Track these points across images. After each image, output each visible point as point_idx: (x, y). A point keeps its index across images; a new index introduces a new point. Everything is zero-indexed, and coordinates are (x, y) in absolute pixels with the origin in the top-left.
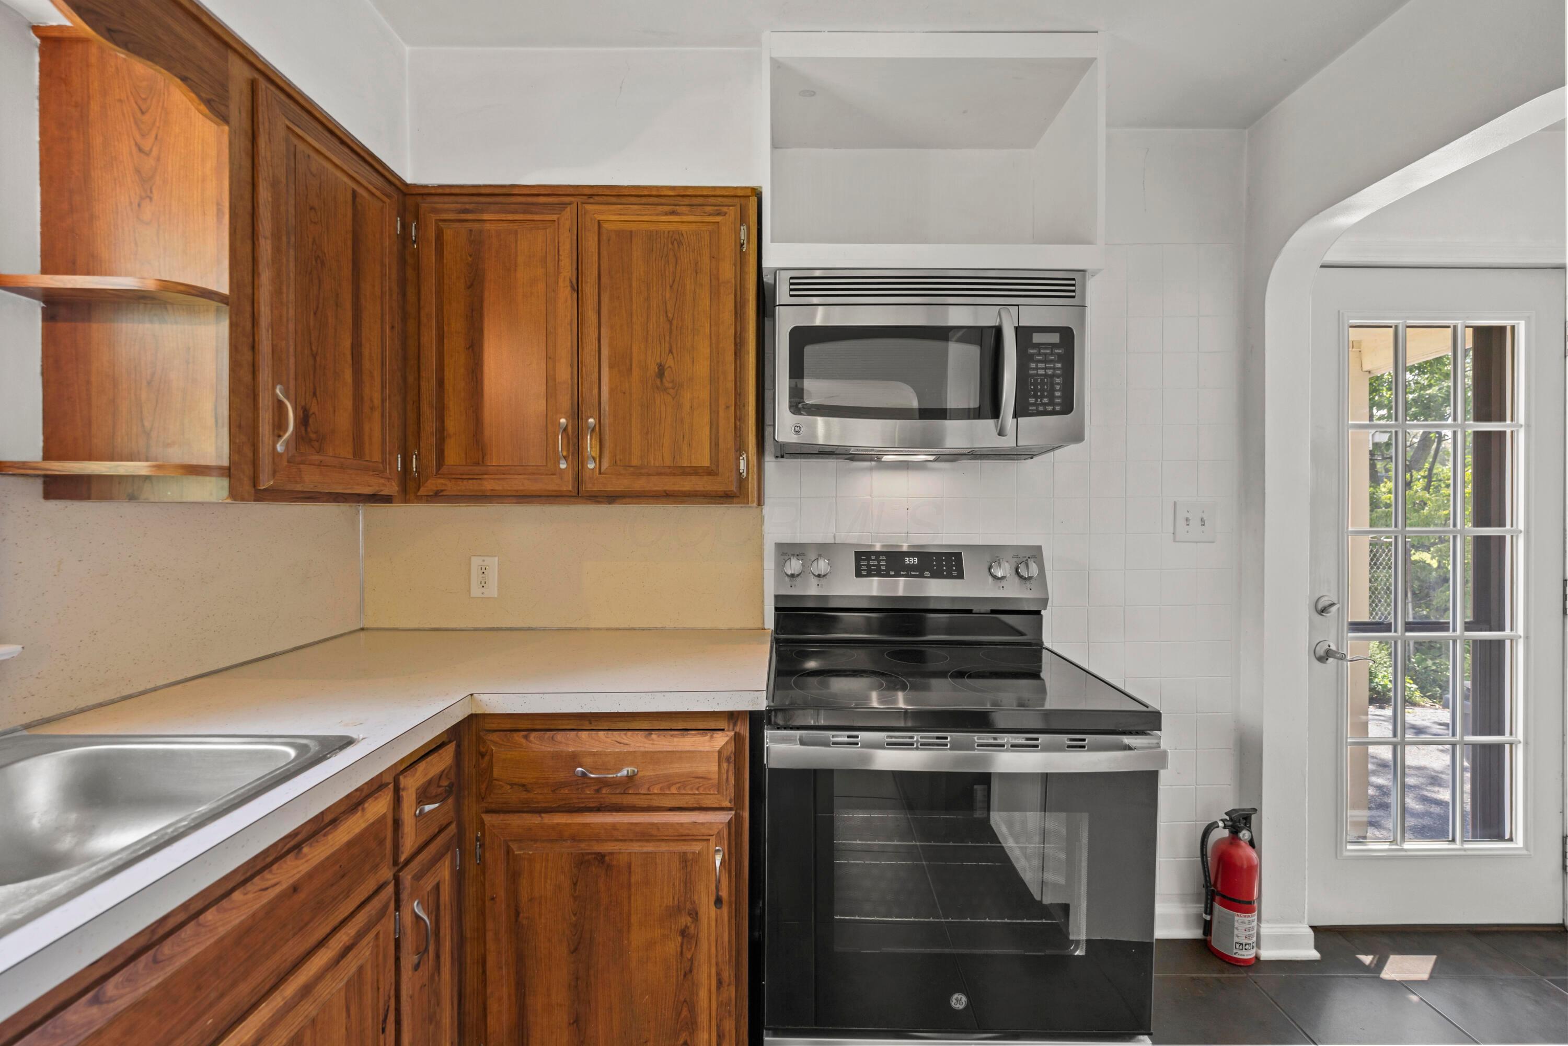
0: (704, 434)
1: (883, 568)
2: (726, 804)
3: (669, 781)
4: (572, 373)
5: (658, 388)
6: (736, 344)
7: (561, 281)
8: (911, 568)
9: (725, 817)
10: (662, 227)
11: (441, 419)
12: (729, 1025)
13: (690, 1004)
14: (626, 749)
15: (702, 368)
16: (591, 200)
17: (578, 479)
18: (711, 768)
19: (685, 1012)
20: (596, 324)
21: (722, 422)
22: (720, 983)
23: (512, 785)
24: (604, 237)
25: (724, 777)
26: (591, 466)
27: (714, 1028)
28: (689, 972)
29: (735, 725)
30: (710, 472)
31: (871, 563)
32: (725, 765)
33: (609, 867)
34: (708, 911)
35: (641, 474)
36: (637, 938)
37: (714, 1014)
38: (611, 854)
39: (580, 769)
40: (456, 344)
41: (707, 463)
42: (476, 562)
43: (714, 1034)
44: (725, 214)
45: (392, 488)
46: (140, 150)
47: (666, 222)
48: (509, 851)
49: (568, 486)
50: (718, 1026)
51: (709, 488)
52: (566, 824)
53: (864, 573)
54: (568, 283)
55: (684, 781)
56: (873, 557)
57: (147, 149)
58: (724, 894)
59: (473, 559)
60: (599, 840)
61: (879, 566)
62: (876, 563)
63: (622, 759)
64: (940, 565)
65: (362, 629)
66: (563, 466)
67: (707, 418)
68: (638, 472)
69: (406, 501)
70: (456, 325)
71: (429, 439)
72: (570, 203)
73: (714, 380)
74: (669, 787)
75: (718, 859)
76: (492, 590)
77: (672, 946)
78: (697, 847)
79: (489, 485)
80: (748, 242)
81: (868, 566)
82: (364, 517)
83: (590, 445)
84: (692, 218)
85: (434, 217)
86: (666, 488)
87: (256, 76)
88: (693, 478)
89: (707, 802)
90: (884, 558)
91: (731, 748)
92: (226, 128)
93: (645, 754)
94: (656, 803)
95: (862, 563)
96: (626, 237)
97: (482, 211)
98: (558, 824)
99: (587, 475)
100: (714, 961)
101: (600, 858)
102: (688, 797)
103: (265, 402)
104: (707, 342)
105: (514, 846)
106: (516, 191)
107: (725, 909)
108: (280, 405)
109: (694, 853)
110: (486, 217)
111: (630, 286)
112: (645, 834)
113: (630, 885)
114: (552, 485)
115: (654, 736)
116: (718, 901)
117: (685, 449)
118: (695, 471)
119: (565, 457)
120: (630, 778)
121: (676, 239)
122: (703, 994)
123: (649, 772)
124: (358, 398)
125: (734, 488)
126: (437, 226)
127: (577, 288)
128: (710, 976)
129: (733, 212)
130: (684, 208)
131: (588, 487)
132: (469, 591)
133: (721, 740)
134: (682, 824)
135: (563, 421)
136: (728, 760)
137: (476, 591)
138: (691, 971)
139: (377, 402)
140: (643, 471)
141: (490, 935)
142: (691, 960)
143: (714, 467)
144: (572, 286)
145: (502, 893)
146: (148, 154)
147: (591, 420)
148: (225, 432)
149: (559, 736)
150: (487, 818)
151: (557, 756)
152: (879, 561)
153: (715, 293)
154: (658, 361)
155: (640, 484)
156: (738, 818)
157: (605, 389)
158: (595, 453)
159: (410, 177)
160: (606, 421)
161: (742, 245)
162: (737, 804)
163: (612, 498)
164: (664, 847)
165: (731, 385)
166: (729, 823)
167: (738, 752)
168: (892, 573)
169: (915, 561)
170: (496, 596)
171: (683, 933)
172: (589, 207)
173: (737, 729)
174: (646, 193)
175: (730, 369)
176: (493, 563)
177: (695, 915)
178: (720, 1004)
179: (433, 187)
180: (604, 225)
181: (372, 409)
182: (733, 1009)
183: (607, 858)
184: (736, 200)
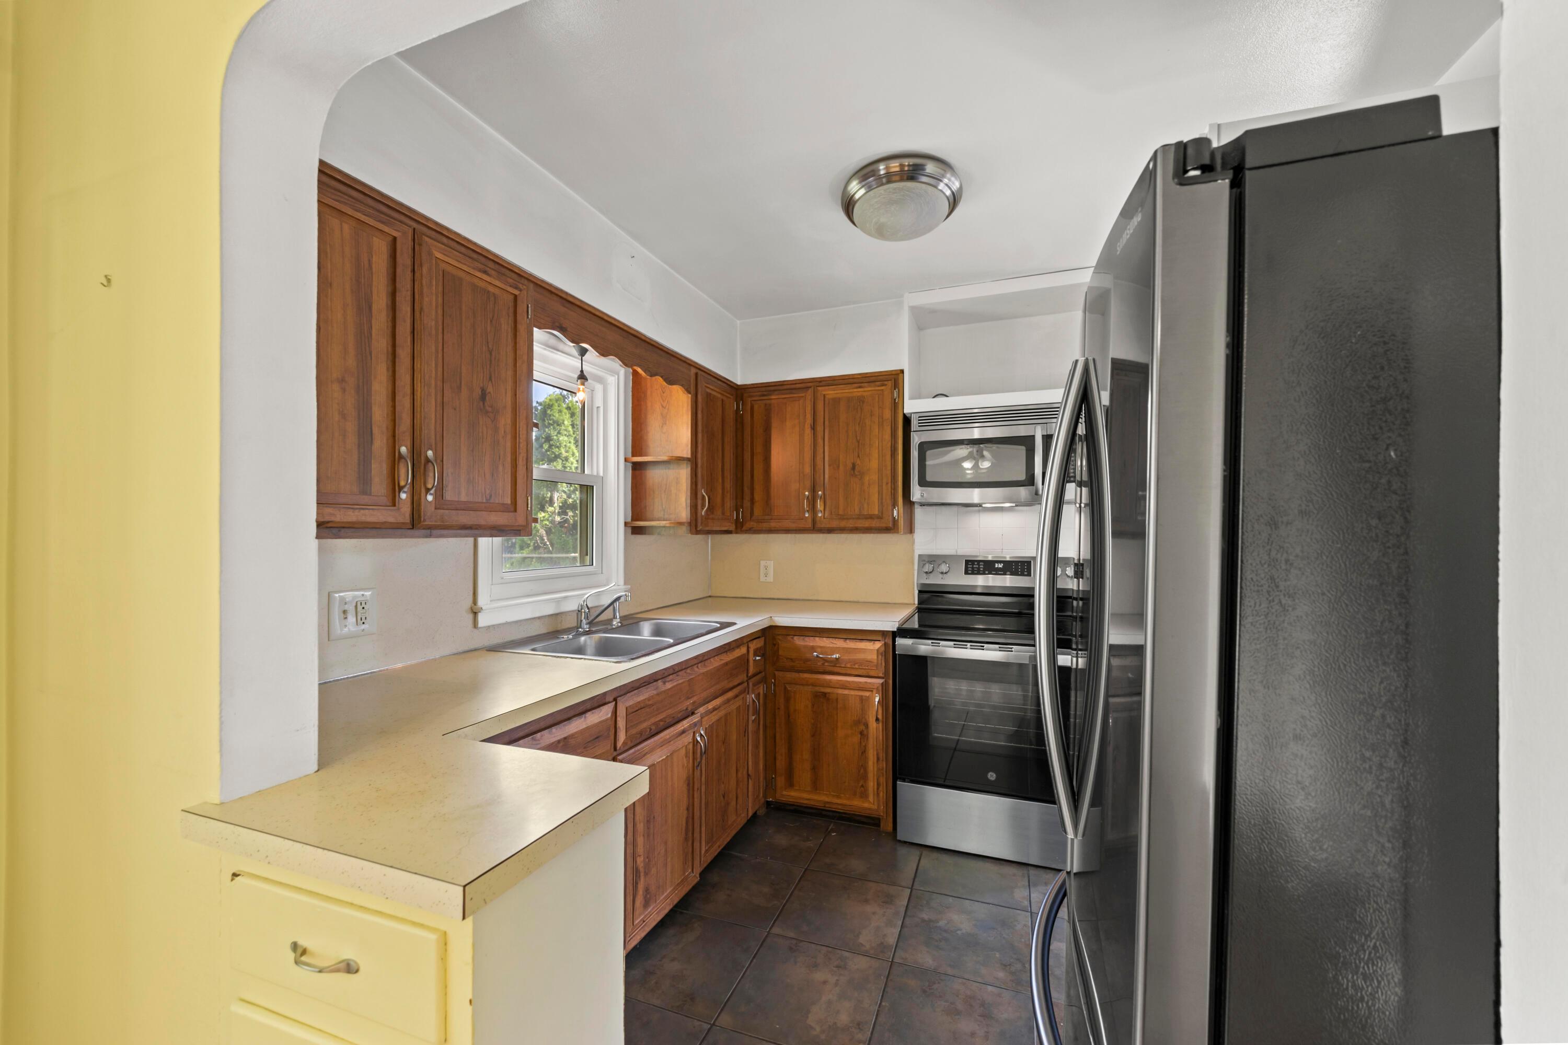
0: (875, 498)
1: (982, 569)
2: (881, 675)
3: (855, 662)
4: (811, 470)
5: (852, 475)
6: (891, 451)
7: (806, 424)
8: (999, 569)
9: (881, 681)
10: (855, 394)
11: (752, 494)
12: (883, 780)
13: (863, 767)
14: (835, 646)
15: (874, 464)
16: (821, 384)
17: (814, 521)
18: (873, 657)
19: (862, 771)
20: (822, 445)
21: (885, 491)
22: (878, 759)
23: (787, 658)
24: (827, 402)
25: (880, 662)
26: (820, 515)
27: (876, 780)
28: (864, 752)
29: (885, 639)
30: (880, 517)
31: (974, 566)
32: (880, 657)
33: (828, 699)
34: (873, 725)
35: (844, 519)
36: (841, 733)
37: (875, 773)
38: (829, 693)
39: (815, 654)
40: (759, 459)
41: (876, 513)
42: (763, 563)
43: (876, 783)
44: (886, 385)
45: (732, 528)
46: (663, 407)
47: (856, 392)
48: (785, 688)
49: (809, 525)
50: (877, 780)
51: (878, 525)
52: (809, 678)
53: (970, 572)
54: (809, 426)
55: (862, 663)
56: (976, 563)
57: (664, 406)
58: (880, 717)
59: (762, 562)
60: (823, 686)
61: (979, 568)
62: (977, 566)
63: (834, 651)
64: (1017, 569)
65: (710, 596)
66: (807, 515)
67: (876, 489)
68: (842, 518)
69: (737, 533)
70: (759, 449)
71: (747, 504)
72: (810, 387)
73: (880, 470)
74: (854, 665)
75: (877, 699)
76: (770, 579)
77: (856, 739)
78: (867, 694)
79: (773, 524)
80: (899, 397)
81: (973, 568)
82: (711, 540)
83: (819, 505)
84: (870, 389)
85: (750, 399)
86: (856, 525)
87: (698, 371)
88: (869, 520)
89: (872, 673)
90: (983, 564)
91: (883, 649)
92: (690, 395)
93: (844, 648)
94: (849, 672)
95: (969, 566)
96: (836, 401)
97: (771, 395)
98: (806, 678)
99: (818, 519)
100: (875, 748)
101: (825, 694)
102: (863, 670)
103: (699, 496)
104: (877, 451)
105: (787, 686)
106: (785, 383)
107: (881, 724)
108: (703, 497)
109: (866, 696)
110: (773, 397)
111: (839, 425)
112: (844, 686)
113: (837, 709)
114: (801, 525)
115: (848, 641)
116: (877, 719)
117: (865, 506)
118: (871, 517)
119: (808, 511)
120: (837, 659)
121: (861, 400)
122: (870, 764)
123: (846, 657)
124: (723, 489)
125: (891, 525)
126: (751, 403)
127: (813, 428)
128: (874, 755)
129: (889, 383)
130: (866, 384)
131: (818, 525)
132: (759, 578)
133: (878, 645)
134: (860, 682)
135: (807, 493)
136: (882, 654)
137: (762, 579)
138: (865, 751)
139: (729, 489)
140: (845, 517)
141: (777, 725)
142: (865, 746)
143: (880, 514)
144: (811, 428)
145: (782, 707)
146: (665, 408)
147: (820, 493)
148: (689, 508)
149: (807, 639)
150: (776, 673)
151: (806, 647)
152: (979, 565)
153: (881, 425)
154: (852, 461)
155: (843, 524)
156: (886, 682)
157: (827, 476)
158: (822, 509)
159: (739, 380)
160: (827, 493)
161: (895, 400)
162: (885, 676)
163: (830, 531)
164: (852, 693)
165: (889, 472)
166: (882, 683)
167: (886, 651)
168: (987, 572)
169: (1001, 566)
170: (772, 581)
171: (861, 733)
172: (820, 388)
173: (886, 641)
174: (847, 378)
175: (889, 463)
176: (771, 564)
177: (867, 726)
178: (878, 769)
179: (749, 385)
180: (827, 396)
181: (727, 492)
182: (885, 773)
183: (827, 695)
184: (893, 376)
